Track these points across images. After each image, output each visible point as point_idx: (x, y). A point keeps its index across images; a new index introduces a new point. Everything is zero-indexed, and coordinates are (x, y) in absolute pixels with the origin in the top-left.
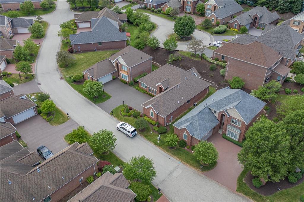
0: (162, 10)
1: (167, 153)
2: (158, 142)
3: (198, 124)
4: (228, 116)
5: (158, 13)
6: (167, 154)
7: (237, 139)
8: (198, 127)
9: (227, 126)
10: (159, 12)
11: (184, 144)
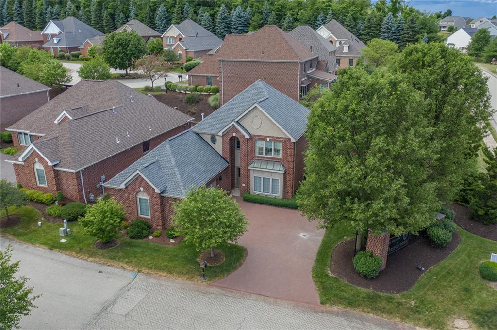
0: (80, 54)
1: (91, 259)
2: (63, 241)
3: (173, 163)
4: (247, 136)
5: (73, 60)
6: (92, 261)
7: (279, 194)
8: (176, 169)
9: (248, 167)
10: (76, 58)
11: (143, 229)
